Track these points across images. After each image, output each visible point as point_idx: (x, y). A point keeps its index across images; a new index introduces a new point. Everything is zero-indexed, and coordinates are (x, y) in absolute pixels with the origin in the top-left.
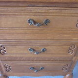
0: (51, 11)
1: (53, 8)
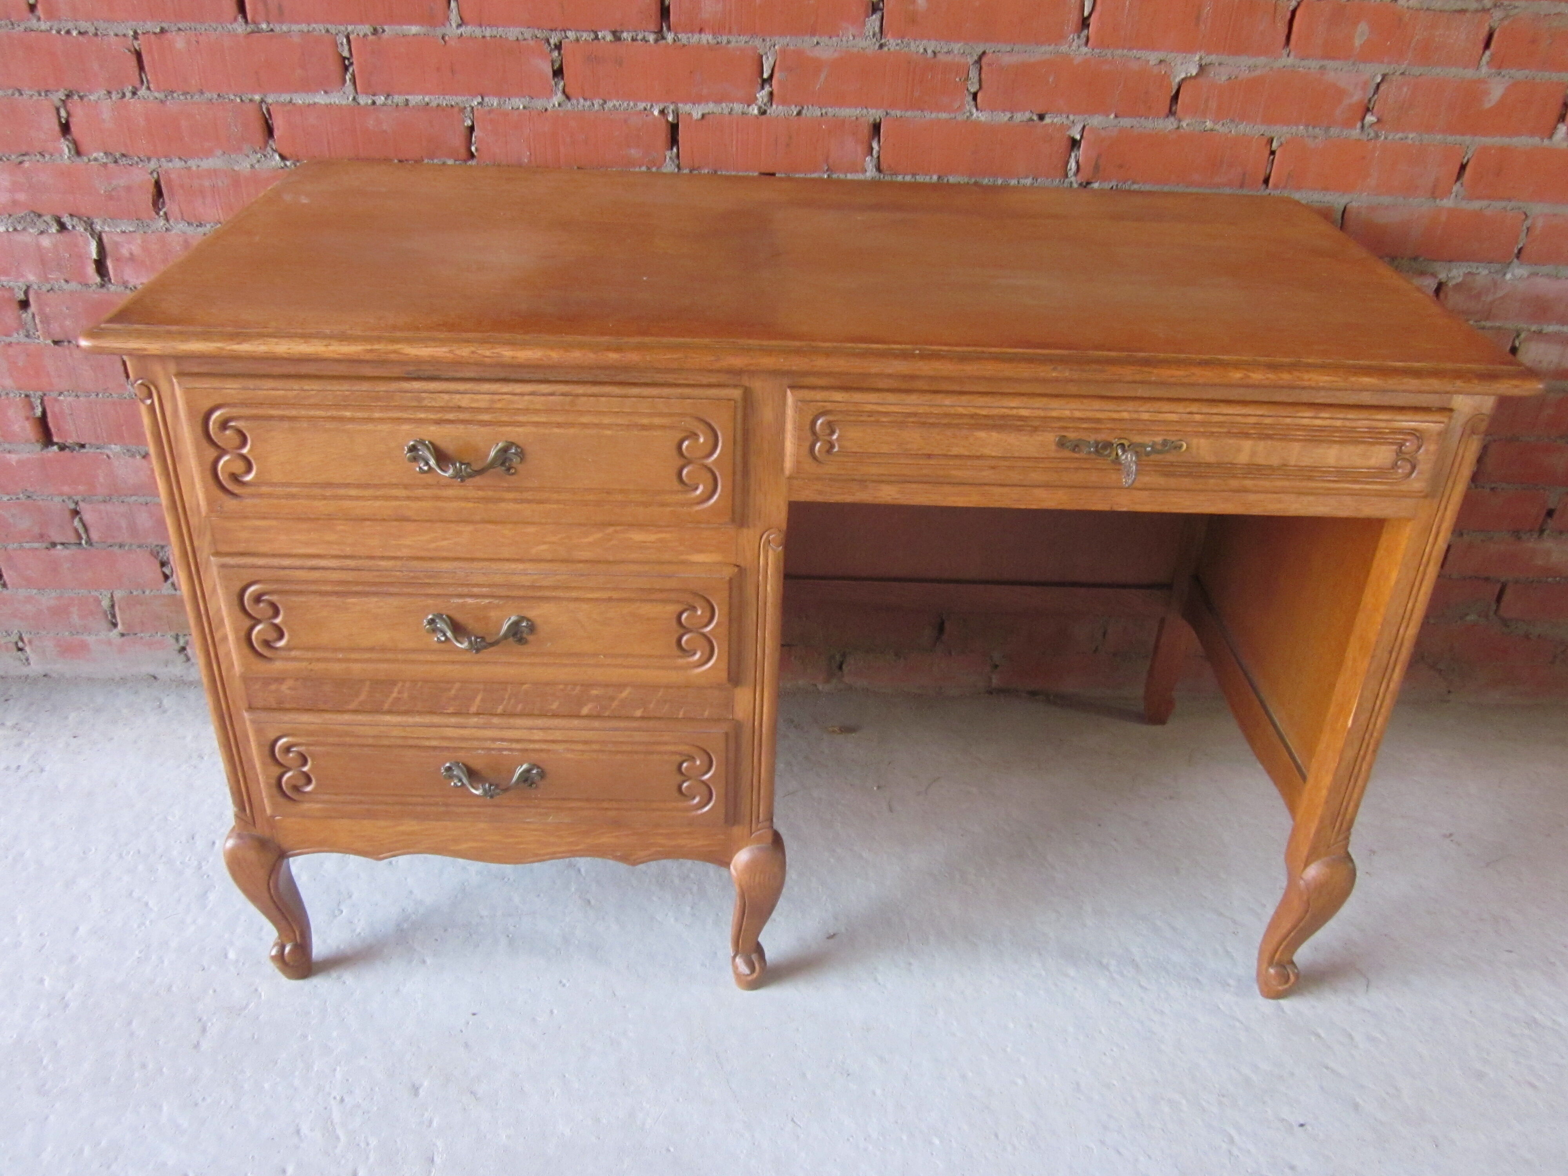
0: (522, 403)
1: (528, 388)
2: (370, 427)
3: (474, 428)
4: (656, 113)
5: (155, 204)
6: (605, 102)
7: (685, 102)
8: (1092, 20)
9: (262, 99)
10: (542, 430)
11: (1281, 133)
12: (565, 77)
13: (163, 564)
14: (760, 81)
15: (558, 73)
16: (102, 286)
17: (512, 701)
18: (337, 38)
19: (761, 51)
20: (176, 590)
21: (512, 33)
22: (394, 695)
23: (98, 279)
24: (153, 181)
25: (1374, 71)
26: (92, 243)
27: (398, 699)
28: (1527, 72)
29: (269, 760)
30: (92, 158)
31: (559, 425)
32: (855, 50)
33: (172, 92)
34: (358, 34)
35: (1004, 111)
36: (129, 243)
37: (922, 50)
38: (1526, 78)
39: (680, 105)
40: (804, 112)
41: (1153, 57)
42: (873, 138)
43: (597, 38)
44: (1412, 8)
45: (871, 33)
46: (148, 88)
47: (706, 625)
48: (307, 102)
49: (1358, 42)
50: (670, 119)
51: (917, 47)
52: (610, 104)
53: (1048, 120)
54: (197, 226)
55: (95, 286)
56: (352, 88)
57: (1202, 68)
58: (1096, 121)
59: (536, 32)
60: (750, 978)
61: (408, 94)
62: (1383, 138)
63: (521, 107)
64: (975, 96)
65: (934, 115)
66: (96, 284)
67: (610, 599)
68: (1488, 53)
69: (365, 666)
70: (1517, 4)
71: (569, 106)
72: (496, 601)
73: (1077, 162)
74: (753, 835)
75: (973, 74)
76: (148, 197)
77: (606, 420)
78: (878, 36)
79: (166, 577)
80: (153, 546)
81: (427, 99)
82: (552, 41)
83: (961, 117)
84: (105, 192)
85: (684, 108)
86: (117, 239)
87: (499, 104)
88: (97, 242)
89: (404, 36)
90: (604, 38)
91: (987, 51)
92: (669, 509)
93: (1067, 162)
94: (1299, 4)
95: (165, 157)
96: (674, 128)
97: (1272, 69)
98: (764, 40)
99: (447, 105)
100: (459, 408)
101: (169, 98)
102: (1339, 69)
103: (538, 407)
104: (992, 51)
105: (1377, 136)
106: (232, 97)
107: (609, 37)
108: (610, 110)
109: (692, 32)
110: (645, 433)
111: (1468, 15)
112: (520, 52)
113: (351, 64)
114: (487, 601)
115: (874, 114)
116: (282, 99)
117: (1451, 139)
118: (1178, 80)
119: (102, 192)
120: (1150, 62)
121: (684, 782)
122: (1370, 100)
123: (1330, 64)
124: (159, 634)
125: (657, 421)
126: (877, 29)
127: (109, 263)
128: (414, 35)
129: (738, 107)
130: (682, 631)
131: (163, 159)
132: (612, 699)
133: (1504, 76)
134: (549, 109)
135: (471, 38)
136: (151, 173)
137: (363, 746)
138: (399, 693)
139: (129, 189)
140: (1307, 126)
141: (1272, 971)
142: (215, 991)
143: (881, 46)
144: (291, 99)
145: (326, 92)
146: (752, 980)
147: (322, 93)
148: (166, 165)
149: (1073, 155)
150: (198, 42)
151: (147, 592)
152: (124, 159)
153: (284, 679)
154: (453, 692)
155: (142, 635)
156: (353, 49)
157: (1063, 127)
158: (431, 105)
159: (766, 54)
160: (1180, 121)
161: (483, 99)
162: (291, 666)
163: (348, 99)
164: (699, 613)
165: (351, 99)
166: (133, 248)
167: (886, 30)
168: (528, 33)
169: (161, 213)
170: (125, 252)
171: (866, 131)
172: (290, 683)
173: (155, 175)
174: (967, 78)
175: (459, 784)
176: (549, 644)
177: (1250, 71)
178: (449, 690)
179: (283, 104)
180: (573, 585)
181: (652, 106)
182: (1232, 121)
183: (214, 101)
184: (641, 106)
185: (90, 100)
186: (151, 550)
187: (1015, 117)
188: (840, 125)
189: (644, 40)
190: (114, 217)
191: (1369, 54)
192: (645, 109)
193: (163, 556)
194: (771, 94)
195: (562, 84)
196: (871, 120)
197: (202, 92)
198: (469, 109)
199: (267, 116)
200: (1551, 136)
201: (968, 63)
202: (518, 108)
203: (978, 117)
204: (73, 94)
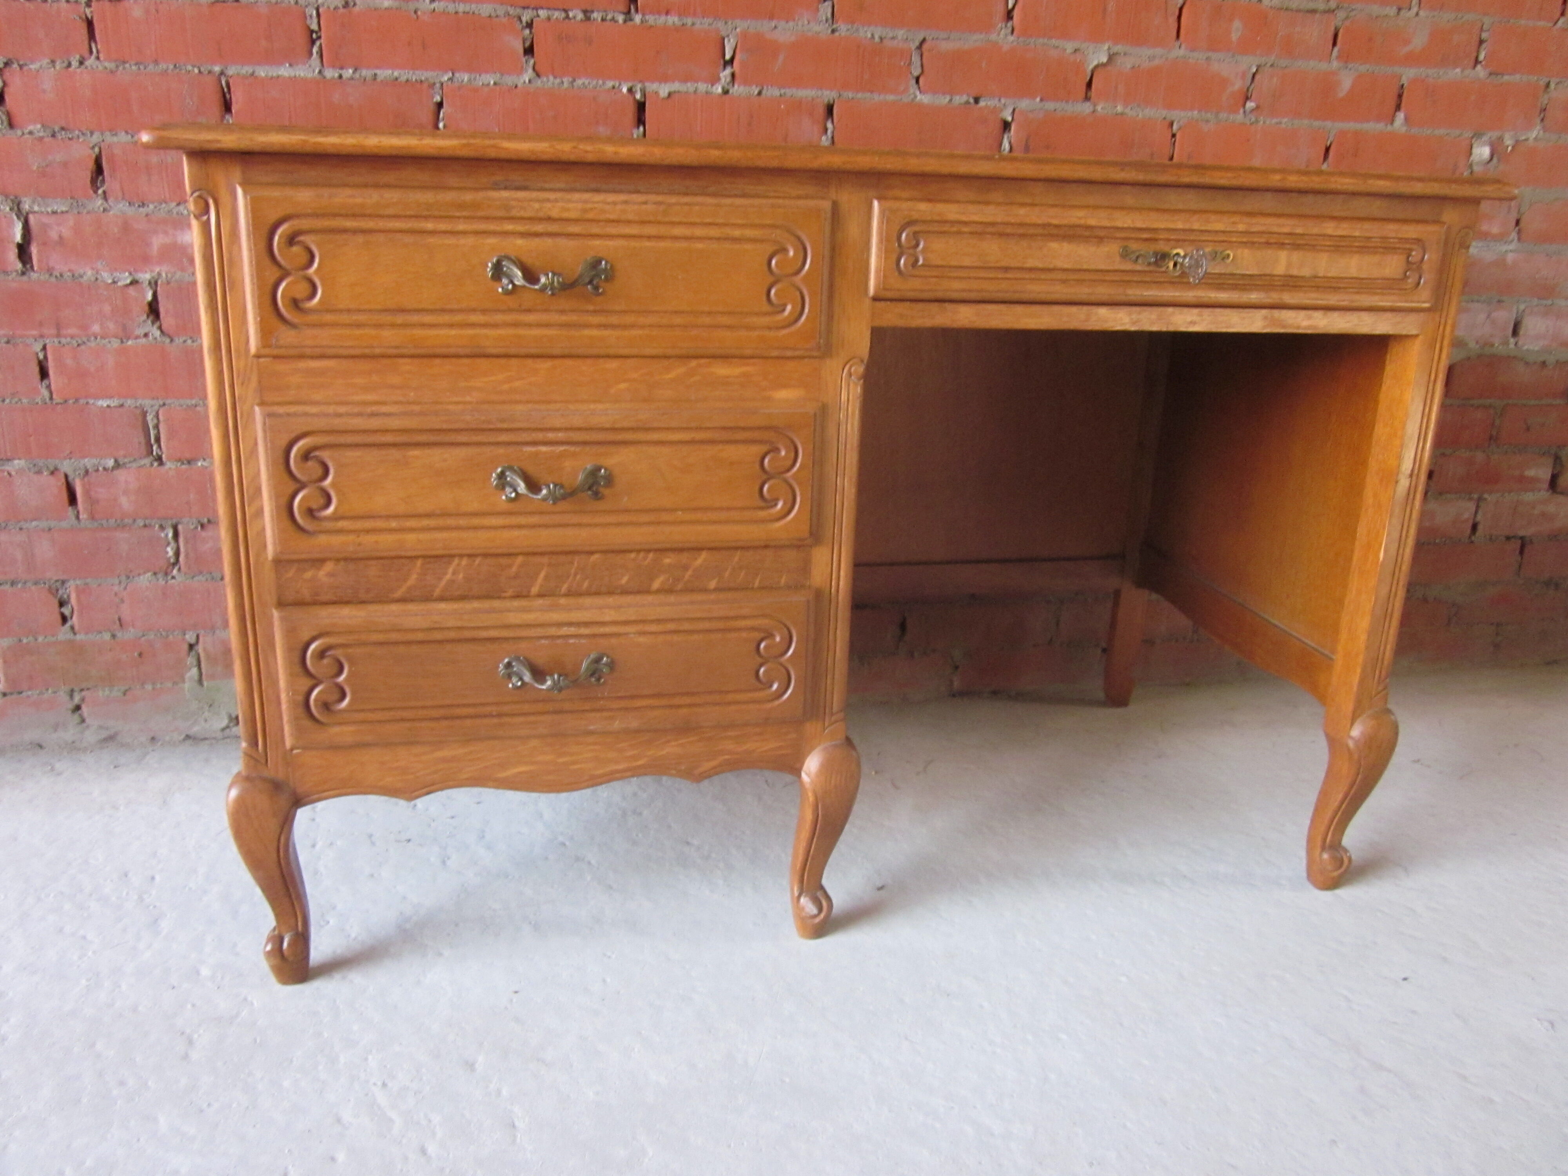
0: (614, 213)
1: (621, 197)
2: (451, 241)
3: (562, 242)
4: (625, 90)
5: (94, 181)
6: (574, 80)
7: (653, 82)
8: (1016, 13)
9: (222, 70)
10: (633, 244)
11: (1180, 117)
12: (535, 55)
13: (62, 604)
14: (722, 62)
15: (529, 51)
16: (23, 273)
17: (578, 577)
18: (307, 10)
19: (723, 33)
20: (75, 634)
21: (486, 9)
22: (448, 577)
23: (19, 266)
24: (94, 156)
25: (1250, 63)
26: (17, 225)
27: (452, 581)
28: (1368, 66)
29: (298, 669)
30: (26, 131)
31: (649, 238)
32: (810, 34)
33: (124, 62)
34: (329, 8)
35: (944, 94)
36: (59, 225)
37: (869, 36)
38: (1368, 71)
39: (647, 84)
40: (764, 92)
41: (1069, 46)
42: (827, 120)
43: (567, 17)
44: (1275, 8)
45: (824, 18)
46: (98, 58)
47: (788, 470)
48: (270, 74)
49: (1235, 36)
50: (638, 96)
51: (867, 33)
52: (579, 82)
53: (982, 103)
54: (139, 206)
55: (14, 274)
56: (318, 62)
57: (1111, 58)
58: (1024, 104)
59: (509, 8)
60: (817, 920)
61: (378, 67)
62: (1262, 122)
63: (492, 83)
64: (917, 80)
65: (882, 97)
66: (17, 271)
67: (692, 442)
68: (1336, 49)
69: (422, 536)
70: (1354, 7)
71: (539, 83)
72: (572, 449)
73: (1010, 143)
74: (826, 731)
75: (916, 59)
76: (86, 175)
77: (699, 232)
78: (830, 21)
79: (64, 619)
80: (52, 582)
81: (396, 74)
82: (524, 19)
83: (906, 99)
84: (38, 167)
85: (652, 87)
86: (45, 220)
87: (469, 80)
88: (23, 224)
89: (375, 9)
90: (574, 17)
91: (927, 38)
92: (756, 333)
93: (1001, 145)
94: (1184, 4)
95: (110, 131)
96: (641, 107)
97: (1167, 59)
98: (726, 23)
99: (416, 80)
100: (549, 219)
101: (121, 68)
102: (1222, 60)
103: (630, 217)
104: (931, 38)
105: (1257, 121)
106: (189, 68)
107: (580, 16)
108: (579, 88)
109: (659, 13)
110: (737, 246)
111: (1318, 16)
112: (492, 29)
113: (319, 38)
114: (562, 448)
115: (828, 95)
116: (244, 72)
117: (1317, 124)
118: (1091, 67)
119: (35, 168)
120: (1067, 51)
121: (761, 665)
122: (1248, 90)
123: (1214, 56)
124: (50, 691)
125: (749, 233)
126: (829, 15)
127: (34, 250)
128: (386, 9)
129: (702, 87)
130: (765, 477)
131: (108, 133)
132: (686, 568)
133: (1350, 69)
134: (519, 85)
135: (444, 13)
136: (93, 148)
137: (409, 643)
138: (454, 573)
139: (65, 165)
140: (1200, 111)
141: (1325, 856)
142: (194, 1005)
143: (833, 31)
144: (253, 72)
145: (291, 65)
146: (819, 923)
147: (287, 65)
148: (109, 138)
149: (1006, 137)
150: (157, 11)
151: (40, 639)
152: (63, 133)
153: (322, 561)
154: (514, 569)
155: (30, 693)
156: (321, 22)
157: (995, 111)
158: (399, 80)
159: (728, 36)
160: (1095, 106)
161: (453, 74)
162: (336, 540)
163: (314, 71)
164: (783, 453)
165: (317, 71)
166: (63, 231)
167: (838, 16)
168: (501, 10)
169: (100, 191)
170: (54, 235)
171: (821, 111)
172: (329, 567)
173: (97, 150)
174: (910, 64)
175: (519, 684)
176: (626, 499)
177: (1149, 61)
178: (510, 566)
179: (245, 77)
180: (655, 425)
181: (620, 84)
182: (1139, 106)
183: (170, 71)
184: (610, 84)
185: (31, 69)
186: (50, 587)
187: (953, 100)
188: (798, 106)
189: (613, 19)
190: (43, 195)
191: (1245, 47)
192: (614, 87)
193: (63, 594)
194: (733, 75)
195: (532, 62)
196: (826, 101)
197: (156, 62)
198: (438, 85)
199: (226, 90)
200: (1392, 122)
201: (910, 49)
202: (488, 84)
203: (921, 100)
204: (12, 63)
